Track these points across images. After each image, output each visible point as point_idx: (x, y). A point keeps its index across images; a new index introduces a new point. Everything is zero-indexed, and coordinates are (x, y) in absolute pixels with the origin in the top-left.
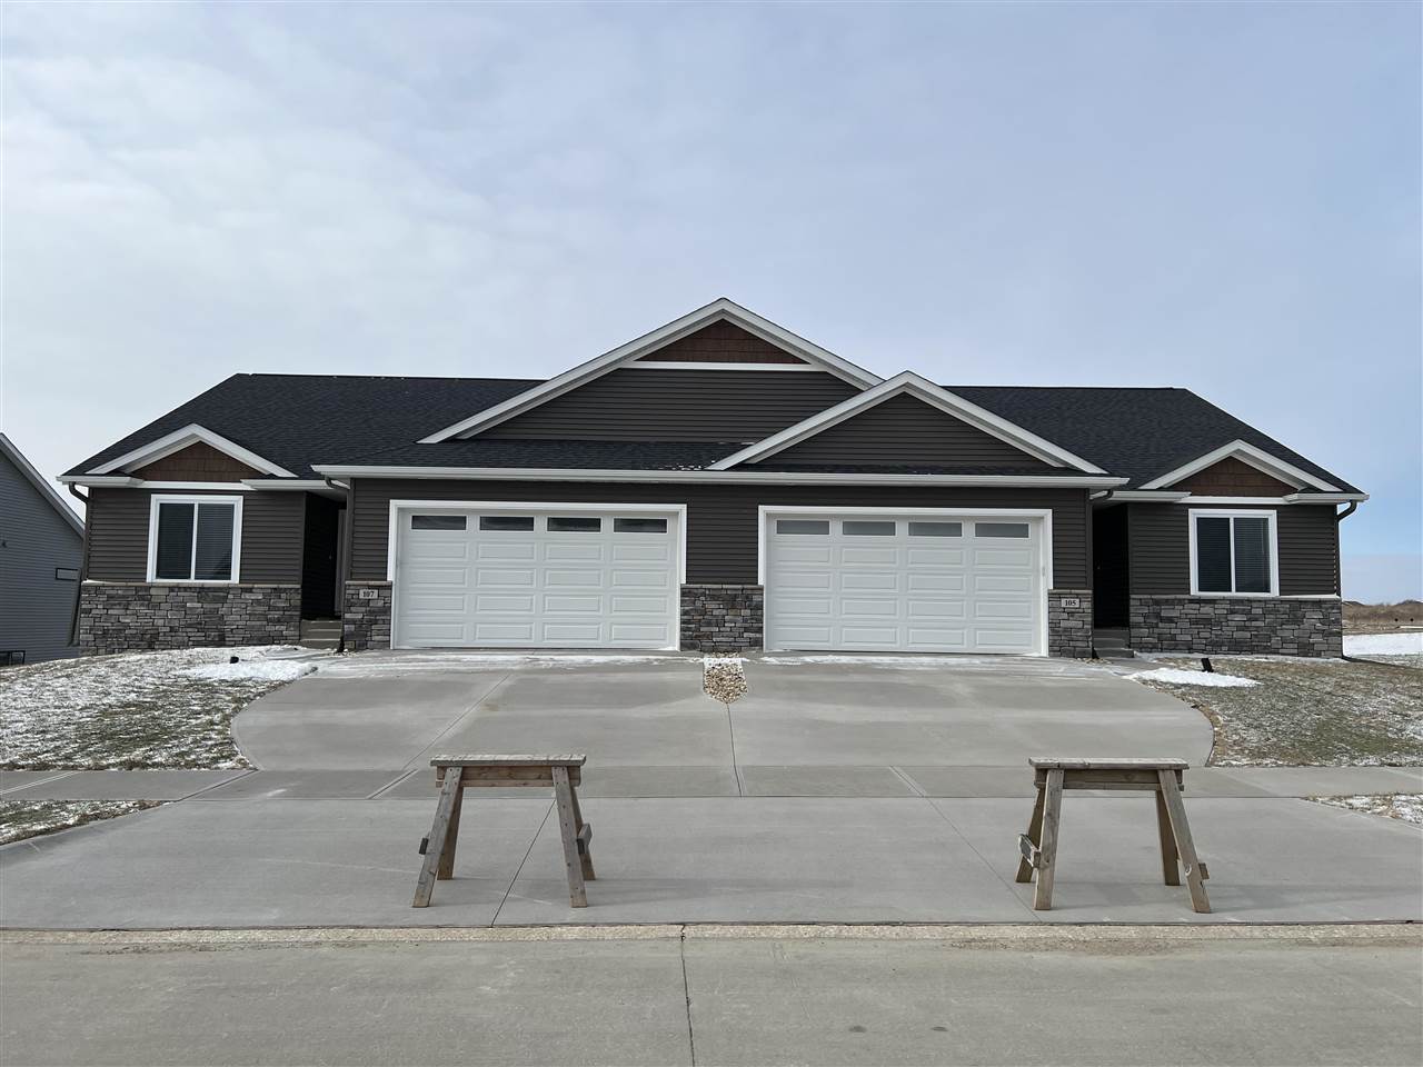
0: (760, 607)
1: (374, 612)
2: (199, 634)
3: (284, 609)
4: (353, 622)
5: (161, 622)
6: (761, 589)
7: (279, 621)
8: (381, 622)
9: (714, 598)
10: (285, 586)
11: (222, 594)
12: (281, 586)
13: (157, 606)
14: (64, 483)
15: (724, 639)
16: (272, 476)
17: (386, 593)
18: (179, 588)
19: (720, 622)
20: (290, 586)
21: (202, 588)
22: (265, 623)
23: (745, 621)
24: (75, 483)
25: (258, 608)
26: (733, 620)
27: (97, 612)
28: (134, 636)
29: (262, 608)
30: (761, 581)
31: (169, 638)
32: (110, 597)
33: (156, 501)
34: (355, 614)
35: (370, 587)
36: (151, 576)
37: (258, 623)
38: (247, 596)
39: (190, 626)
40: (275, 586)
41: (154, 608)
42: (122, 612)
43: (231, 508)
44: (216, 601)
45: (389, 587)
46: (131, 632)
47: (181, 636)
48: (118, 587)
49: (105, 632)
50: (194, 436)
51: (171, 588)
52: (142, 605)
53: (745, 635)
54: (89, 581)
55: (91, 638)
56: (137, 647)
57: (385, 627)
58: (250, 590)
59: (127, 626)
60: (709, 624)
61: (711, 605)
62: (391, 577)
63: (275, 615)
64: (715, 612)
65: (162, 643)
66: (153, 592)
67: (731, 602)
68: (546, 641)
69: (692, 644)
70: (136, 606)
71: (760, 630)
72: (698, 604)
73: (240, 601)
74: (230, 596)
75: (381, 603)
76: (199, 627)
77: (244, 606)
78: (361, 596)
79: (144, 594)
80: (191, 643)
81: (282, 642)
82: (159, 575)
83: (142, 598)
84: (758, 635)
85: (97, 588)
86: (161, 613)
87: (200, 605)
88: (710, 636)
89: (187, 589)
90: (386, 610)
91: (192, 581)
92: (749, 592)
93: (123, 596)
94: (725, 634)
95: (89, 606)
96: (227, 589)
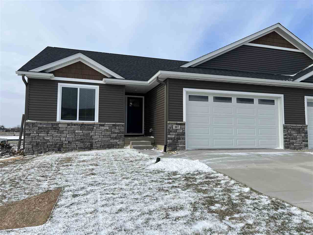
0: (306, 133)
1: (179, 134)
2: (81, 144)
3: (117, 133)
4: (171, 139)
5: (64, 139)
6: (307, 126)
7: (116, 138)
8: (182, 139)
9: (294, 129)
10: (119, 124)
11: (91, 127)
12: (117, 124)
13: (62, 132)
14: (19, 75)
15: (297, 145)
16: (113, 78)
17: (183, 127)
18: (72, 124)
19: (295, 139)
20: (121, 124)
21: (83, 124)
22: (110, 139)
23: (303, 138)
24: (24, 75)
25: (107, 133)
26: (300, 137)
27: (33, 135)
28: (51, 145)
29: (108, 133)
30: (307, 123)
31: (68, 146)
32: (39, 128)
33: (60, 86)
34: (172, 136)
35: (177, 124)
36: (59, 118)
37: (107, 139)
38: (102, 128)
39: (77, 141)
40: (115, 123)
41: (61, 133)
42: (46, 135)
43: (94, 91)
44: (89, 129)
45: (184, 124)
46: (50, 143)
47: (73, 145)
48: (44, 124)
49: (38, 144)
50: (80, 58)
51: (68, 124)
52: (55, 131)
53: (303, 143)
54: (28, 121)
55: (30, 146)
56: (53, 150)
57: (183, 141)
58: (103, 125)
59: (48, 141)
60: (292, 139)
61: (293, 132)
62: (184, 120)
63: (114, 135)
64: (294, 135)
65: (64, 148)
66: (60, 126)
67: (299, 131)
68: (238, 146)
69: (288, 146)
70: (52, 132)
71: (307, 142)
72: (289, 132)
73: (99, 130)
74: (95, 128)
75: (181, 131)
76: (81, 141)
77: (101, 132)
78: (174, 128)
79: (56, 127)
80: (77, 148)
81: (117, 147)
82: (62, 118)
83: (55, 129)
84: (307, 143)
85: (33, 124)
86: (65, 135)
87: (81, 131)
88: (293, 143)
89: (75, 124)
90: (183, 134)
91: (78, 121)
92: (304, 127)
93: (46, 128)
94: (297, 143)
95: (29, 132)
96: (93, 125)
